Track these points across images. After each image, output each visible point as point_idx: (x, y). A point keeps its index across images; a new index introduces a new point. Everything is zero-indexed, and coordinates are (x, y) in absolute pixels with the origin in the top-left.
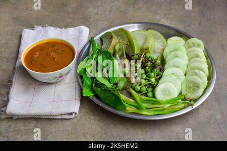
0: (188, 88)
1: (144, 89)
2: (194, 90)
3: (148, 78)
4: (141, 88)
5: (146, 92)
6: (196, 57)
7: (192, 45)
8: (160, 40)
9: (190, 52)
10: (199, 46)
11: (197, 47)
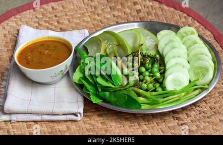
0: (196, 74)
1: (151, 86)
2: (204, 75)
3: (151, 74)
4: (147, 85)
5: (154, 88)
6: (194, 44)
7: (185, 35)
8: (149, 37)
9: (185, 41)
10: (192, 33)
11: (190, 35)
